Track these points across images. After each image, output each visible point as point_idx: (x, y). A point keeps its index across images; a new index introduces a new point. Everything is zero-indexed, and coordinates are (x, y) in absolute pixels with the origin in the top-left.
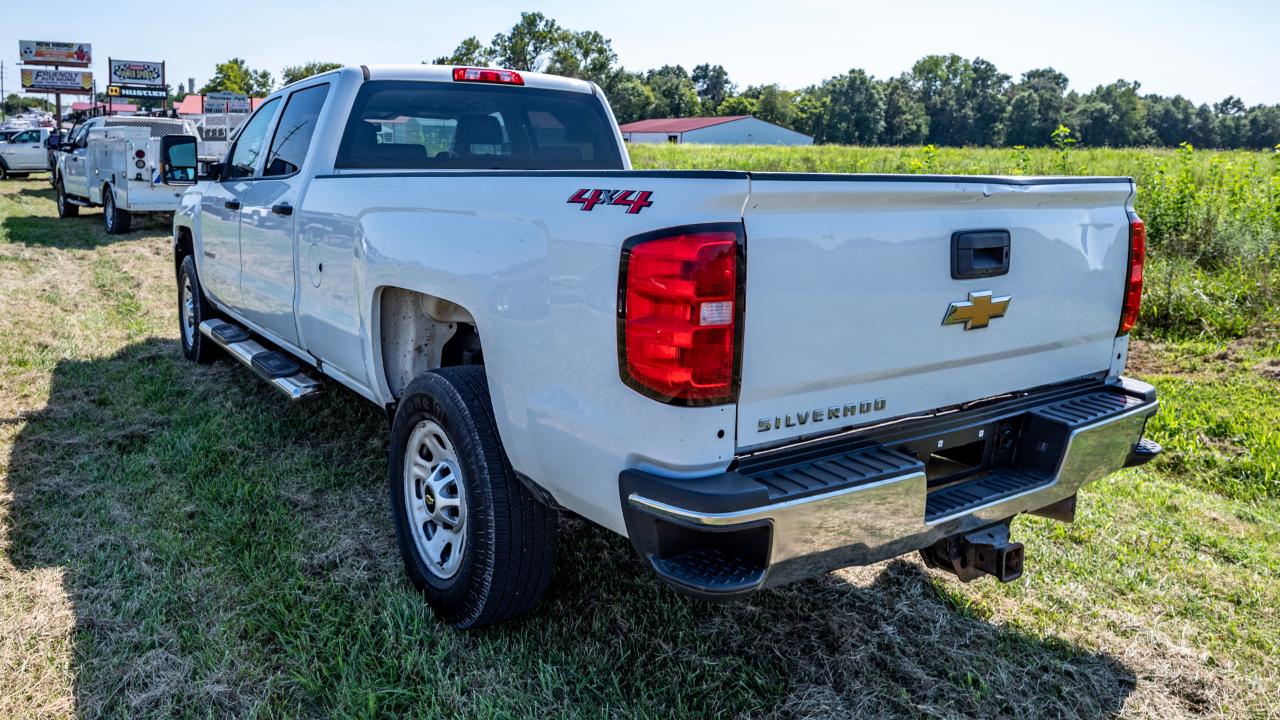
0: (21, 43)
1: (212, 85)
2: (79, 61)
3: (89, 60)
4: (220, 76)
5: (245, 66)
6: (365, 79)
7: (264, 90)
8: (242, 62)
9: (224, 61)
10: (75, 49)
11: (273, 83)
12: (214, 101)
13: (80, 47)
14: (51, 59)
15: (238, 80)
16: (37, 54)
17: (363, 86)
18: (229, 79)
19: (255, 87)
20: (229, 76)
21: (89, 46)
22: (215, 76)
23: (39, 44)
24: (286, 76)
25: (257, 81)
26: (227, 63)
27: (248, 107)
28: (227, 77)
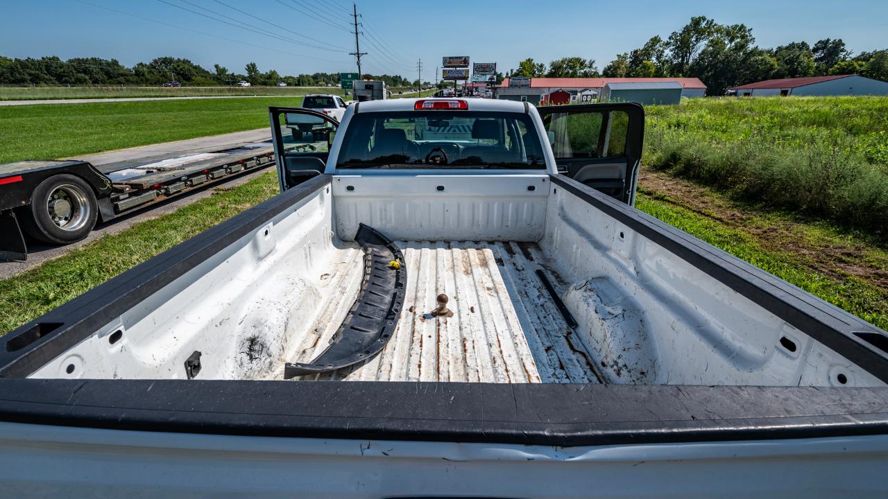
0: (444, 58)
1: (517, 72)
2: (464, 65)
3: (467, 64)
4: (521, 68)
5: (533, 62)
6: (355, 112)
7: (541, 73)
8: (532, 60)
9: (524, 60)
10: (463, 59)
11: (545, 69)
12: (514, 81)
13: (465, 58)
14: (454, 65)
15: (529, 69)
16: (450, 63)
19: (537, 72)
21: (468, 57)
22: (519, 68)
23: (450, 58)
24: (552, 65)
25: (538, 69)
27: (529, 83)
28: (524, 68)
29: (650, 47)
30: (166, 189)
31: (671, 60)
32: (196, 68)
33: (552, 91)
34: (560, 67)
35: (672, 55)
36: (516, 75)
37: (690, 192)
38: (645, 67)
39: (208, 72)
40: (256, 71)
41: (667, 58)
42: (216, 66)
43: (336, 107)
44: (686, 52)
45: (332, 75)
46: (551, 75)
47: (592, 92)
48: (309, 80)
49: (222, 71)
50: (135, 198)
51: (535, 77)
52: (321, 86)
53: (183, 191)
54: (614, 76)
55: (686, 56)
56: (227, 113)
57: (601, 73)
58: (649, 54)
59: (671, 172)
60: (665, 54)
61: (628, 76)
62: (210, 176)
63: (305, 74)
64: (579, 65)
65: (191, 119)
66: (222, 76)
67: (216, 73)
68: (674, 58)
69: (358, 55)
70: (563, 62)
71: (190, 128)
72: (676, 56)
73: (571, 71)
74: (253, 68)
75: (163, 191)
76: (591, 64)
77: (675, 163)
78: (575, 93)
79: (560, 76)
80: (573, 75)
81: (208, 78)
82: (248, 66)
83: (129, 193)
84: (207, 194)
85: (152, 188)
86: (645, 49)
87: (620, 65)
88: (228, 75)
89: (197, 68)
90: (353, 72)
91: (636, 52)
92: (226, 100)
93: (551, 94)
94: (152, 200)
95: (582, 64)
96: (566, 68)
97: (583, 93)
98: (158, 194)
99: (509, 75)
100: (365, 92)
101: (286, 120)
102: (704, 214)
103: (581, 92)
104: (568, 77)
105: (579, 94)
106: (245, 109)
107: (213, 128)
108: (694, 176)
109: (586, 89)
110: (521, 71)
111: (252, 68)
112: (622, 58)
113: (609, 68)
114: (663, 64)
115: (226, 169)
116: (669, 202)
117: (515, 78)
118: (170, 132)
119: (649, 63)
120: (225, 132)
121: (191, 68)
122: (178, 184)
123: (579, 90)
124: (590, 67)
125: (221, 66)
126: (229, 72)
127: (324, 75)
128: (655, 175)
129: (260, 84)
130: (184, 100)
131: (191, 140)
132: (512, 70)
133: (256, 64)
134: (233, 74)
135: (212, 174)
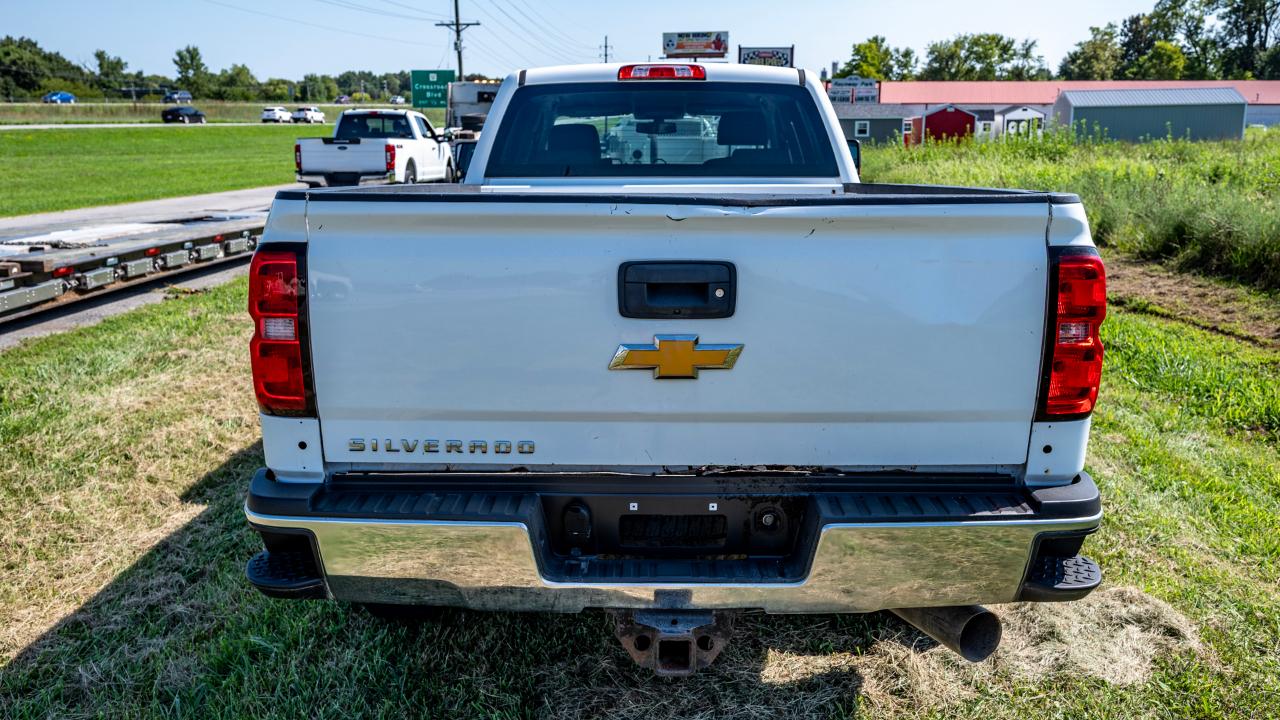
0: (665, 35)
1: (847, 69)
2: (717, 51)
3: (726, 49)
4: (857, 58)
5: (885, 45)
6: (520, 84)
7: (905, 72)
8: (883, 40)
9: (863, 40)
10: (713, 38)
11: (917, 61)
12: (839, 88)
13: (719, 35)
14: (691, 51)
15: (876, 62)
16: (680, 46)
17: (518, 91)
18: (866, 61)
19: (895, 69)
20: (866, 57)
21: (726, 33)
22: (852, 58)
23: (680, 35)
24: (931, 52)
25: (898, 61)
26: (866, 42)
27: (875, 93)
28: (864, 59)
29: (1169, 9)
30: (78, 279)
31: (1222, 39)
32: (49, 58)
33: (932, 110)
34: (952, 56)
35: (1225, 28)
36: (844, 74)
37: (1203, 295)
38: (1158, 55)
39: (79, 69)
40: (198, 67)
41: (1212, 36)
42: (100, 56)
43: (413, 138)
44: (1259, 21)
45: (386, 77)
46: (932, 75)
47: (1031, 114)
48: (328, 89)
49: (111, 66)
50: (27, 290)
51: (890, 80)
52: (360, 101)
53: (110, 288)
54: (1085, 76)
55: (1258, 28)
56: (139, 160)
57: (1055, 71)
58: (1168, 25)
59: (1174, 262)
60: (1206, 26)
61: (1119, 75)
62: (160, 262)
63: (319, 74)
64: (997, 52)
65: (55, 170)
66: (111, 78)
67: (97, 71)
68: (1231, 34)
69: (458, 27)
70: (958, 44)
71: (56, 190)
72: (1234, 30)
73: (978, 67)
74: (193, 58)
75: (74, 283)
76: (1028, 50)
77: (1183, 243)
78: (987, 115)
79: (953, 77)
80: (987, 75)
81: (80, 83)
82: (179, 54)
83: (15, 280)
84: (156, 297)
85: (55, 274)
86: (1156, 15)
87: (1099, 51)
88: (129, 75)
89: (51, 58)
90: (443, 68)
91: (1135, 21)
92: (129, 133)
93: (928, 118)
94: (53, 299)
95: (1005, 49)
96: (967, 58)
97: (1009, 116)
98: (65, 289)
99: (829, 76)
100: (477, 107)
101: (299, 165)
102: (1222, 332)
103: (1003, 113)
104: (971, 80)
105: (998, 119)
106: (176, 152)
107: (108, 190)
108: (1218, 268)
109: (1014, 107)
110: (857, 67)
111: (189, 59)
112: (1102, 37)
113: (1074, 58)
114: (1204, 50)
115: (190, 250)
116: (1157, 314)
117: (840, 81)
118: (11, 197)
119: (1169, 46)
120: (143, 198)
121: (38, 60)
122: (101, 271)
123: (997, 109)
124: (1026, 55)
125: (111, 55)
126: (131, 70)
127: (367, 77)
128: (1140, 270)
129: (208, 96)
130: (28, 132)
131: (67, 211)
132: (835, 65)
133: (201, 51)
134: (140, 73)
135: (164, 259)
